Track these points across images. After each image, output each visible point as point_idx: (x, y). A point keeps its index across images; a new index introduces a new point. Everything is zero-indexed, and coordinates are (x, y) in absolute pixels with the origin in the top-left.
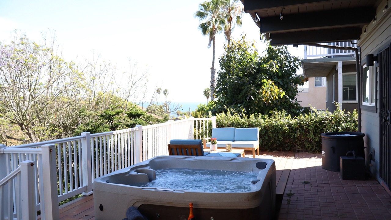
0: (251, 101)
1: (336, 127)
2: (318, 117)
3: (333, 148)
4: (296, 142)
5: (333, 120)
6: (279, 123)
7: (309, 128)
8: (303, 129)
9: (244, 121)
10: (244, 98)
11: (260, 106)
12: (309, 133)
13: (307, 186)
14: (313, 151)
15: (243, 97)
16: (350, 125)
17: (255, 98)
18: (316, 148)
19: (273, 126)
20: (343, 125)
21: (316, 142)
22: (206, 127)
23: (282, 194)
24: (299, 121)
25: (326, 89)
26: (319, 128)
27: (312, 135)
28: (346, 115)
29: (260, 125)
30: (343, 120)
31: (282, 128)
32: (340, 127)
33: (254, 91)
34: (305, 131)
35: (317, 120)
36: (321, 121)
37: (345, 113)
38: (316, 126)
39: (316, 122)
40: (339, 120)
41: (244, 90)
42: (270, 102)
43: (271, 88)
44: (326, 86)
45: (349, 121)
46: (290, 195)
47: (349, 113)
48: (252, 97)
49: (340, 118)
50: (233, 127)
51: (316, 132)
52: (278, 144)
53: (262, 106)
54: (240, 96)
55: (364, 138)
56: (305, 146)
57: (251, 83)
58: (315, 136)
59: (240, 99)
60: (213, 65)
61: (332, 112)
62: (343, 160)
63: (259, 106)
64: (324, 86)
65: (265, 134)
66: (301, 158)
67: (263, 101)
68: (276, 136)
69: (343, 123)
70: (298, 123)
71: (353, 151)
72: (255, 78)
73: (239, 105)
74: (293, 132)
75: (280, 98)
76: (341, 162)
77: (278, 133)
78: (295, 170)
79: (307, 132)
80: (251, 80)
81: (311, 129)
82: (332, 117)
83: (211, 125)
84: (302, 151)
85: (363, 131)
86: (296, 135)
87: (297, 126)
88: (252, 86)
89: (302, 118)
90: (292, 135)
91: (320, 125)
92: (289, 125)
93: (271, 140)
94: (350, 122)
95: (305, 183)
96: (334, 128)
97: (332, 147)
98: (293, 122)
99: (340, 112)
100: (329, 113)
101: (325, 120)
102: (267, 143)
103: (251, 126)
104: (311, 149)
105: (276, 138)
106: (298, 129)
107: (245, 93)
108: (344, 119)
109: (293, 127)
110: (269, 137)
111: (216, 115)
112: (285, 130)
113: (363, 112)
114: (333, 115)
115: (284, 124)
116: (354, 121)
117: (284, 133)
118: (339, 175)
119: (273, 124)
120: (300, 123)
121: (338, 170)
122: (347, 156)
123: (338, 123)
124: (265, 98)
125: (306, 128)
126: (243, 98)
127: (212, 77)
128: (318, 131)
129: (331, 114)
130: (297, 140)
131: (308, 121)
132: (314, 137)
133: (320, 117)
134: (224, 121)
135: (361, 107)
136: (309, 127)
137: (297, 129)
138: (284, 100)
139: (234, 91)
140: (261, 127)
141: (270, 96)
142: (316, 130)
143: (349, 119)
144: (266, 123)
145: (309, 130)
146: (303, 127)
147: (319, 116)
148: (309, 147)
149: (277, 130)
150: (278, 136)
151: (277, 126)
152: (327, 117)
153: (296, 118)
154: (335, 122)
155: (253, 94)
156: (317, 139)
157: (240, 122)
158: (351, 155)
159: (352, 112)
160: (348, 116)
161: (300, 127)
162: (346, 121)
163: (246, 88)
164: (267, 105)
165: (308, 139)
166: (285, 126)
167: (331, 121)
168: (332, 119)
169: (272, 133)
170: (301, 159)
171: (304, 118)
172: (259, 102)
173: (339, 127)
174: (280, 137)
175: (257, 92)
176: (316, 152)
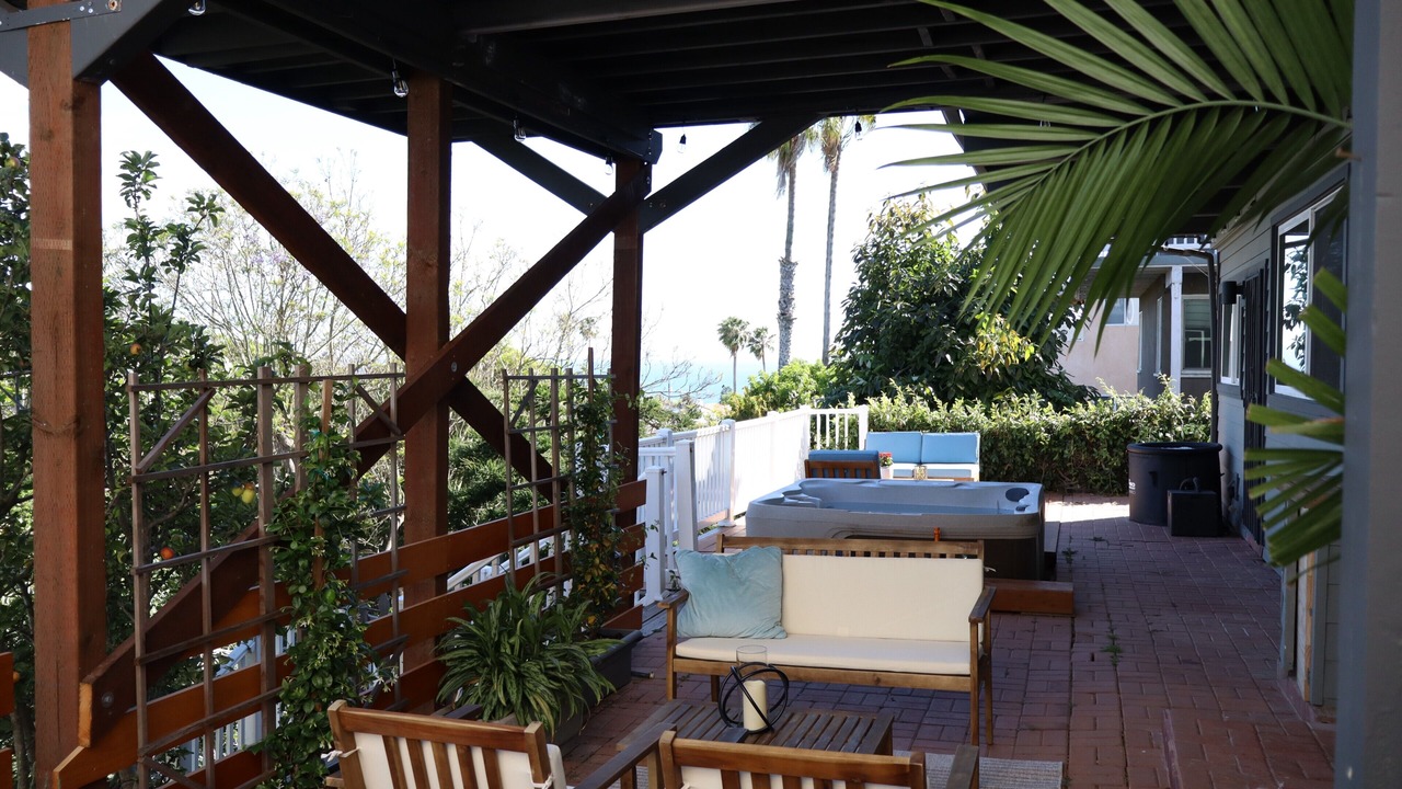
0: (946, 368)
1: (1161, 435)
2: (1120, 408)
3: (1153, 474)
4: (1066, 469)
5: (1156, 417)
6: (1025, 424)
7: (1098, 436)
8: (1084, 439)
9: (938, 418)
10: (926, 360)
11: (971, 381)
12: (1098, 447)
13: (1099, 544)
14: (1106, 492)
15: (922, 357)
16: (1196, 429)
17: (956, 359)
18: (1113, 484)
19: (1011, 431)
20: (1179, 428)
21: (1115, 469)
22: (842, 432)
23: (1054, 551)
24: (1074, 419)
25: (1137, 335)
26: (1121, 436)
27: (1104, 453)
28: (1186, 406)
29: (977, 427)
30: (1179, 416)
31: (1033, 436)
32: (1171, 433)
33: (953, 342)
34: (1087, 442)
35: (1118, 416)
36: (1127, 418)
37: (1185, 400)
38: (1114, 431)
39: (1115, 421)
40: (1170, 417)
41: (927, 340)
42: (997, 370)
43: (1001, 335)
44: (1137, 323)
45: (1193, 421)
46: (1069, 553)
47: (1193, 400)
48: (948, 356)
49: (1173, 414)
50: (910, 430)
51: (1114, 446)
52: (1021, 474)
53: (976, 382)
54: (915, 354)
55: (1222, 454)
56: (1086, 479)
57: (945, 322)
58: (1111, 455)
59: (915, 361)
60: (788, 251)
61: (1154, 397)
62: (1174, 495)
63: (966, 380)
64: (1130, 323)
65: (991, 450)
66: (1081, 503)
67: (978, 369)
68: (1016, 454)
69: (1179, 424)
70: (1071, 424)
71: (1194, 479)
72: (956, 309)
73: (915, 378)
74: (1059, 446)
75: (1022, 360)
76: (1169, 501)
77: (1022, 446)
78: (1070, 525)
79: (1092, 445)
80: (945, 314)
81: (1103, 437)
82: (1151, 409)
83: (854, 425)
84: (1080, 492)
85: (1221, 441)
86: (1066, 452)
87: (1069, 430)
88: (950, 329)
89: (1081, 411)
90: (1056, 453)
91: (1125, 427)
92: (1050, 429)
93: (1005, 464)
94: (1196, 423)
95: (1096, 539)
96: (1156, 436)
97: (1151, 473)
98: (1059, 420)
99: (1174, 397)
100: (1147, 400)
101: (1136, 417)
102: (995, 472)
103: (956, 428)
104: (1102, 486)
105: (1018, 459)
106: (1070, 439)
107: (930, 348)
108: (1182, 415)
109: (1059, 433)
110: (1000, 456)
111: (867, 403)
112: (1040, 439)
113: (1221, 398)
114: (1155, 406)
115: (1037, 427)
116: (1205, 421)
117: (1037, 446)
118: (1166, 531)
119: (1011, 424)
120: (1075, 423)
121: (1164, 522)
122: (1183, 489)
123: (1167, 423)
124: (983, 362)
125: (1091, 437)
126: (922, 359)
127: (782, 288)
128: (1119, 443)
129: (1152, 403)
130: (1068, 464)
131: (1096, 419)
132: (1109, 457)
133: (1125, 409)
134: (889, 418)
135: (1218, 387)
136: (1097, 433)
137: (1068, 437)
138: (1032, 367)
139: (897, 341)
140: (981, 432)
141: (997, 357)
142: (1114, 440)
143: (1192, 415)
144: (993, 423)
145: (1098, 440)
146: (1084, 432)
147: (1123, 408)
148: (1096, 481)
149: (1020, 440)
150: (1023, 456)
151: (1020, 430)
152: (1141, 409)
153: (1066, 412)
154: (1160, 422)
155: (951, 351)
156: (1116, 463)
157: (929, 420)
158: (1190, 486)
159: (1200, 400)
160: (1189, 408)
161: (1075, 433)
162: (1186, 421)
163: (932, 333)
164: (988, 378)
165: (1096, 462)
166: (1040, 431)
167: (1150, 419)
168: (1153, 415)
169: (1008, 448)
170: (1079, 506)
171: (1085, 413)
172: (966, 371)
173: (1168, 435)
174: (1026, 457)
175: (960, 345)
176: (1115, 494)
